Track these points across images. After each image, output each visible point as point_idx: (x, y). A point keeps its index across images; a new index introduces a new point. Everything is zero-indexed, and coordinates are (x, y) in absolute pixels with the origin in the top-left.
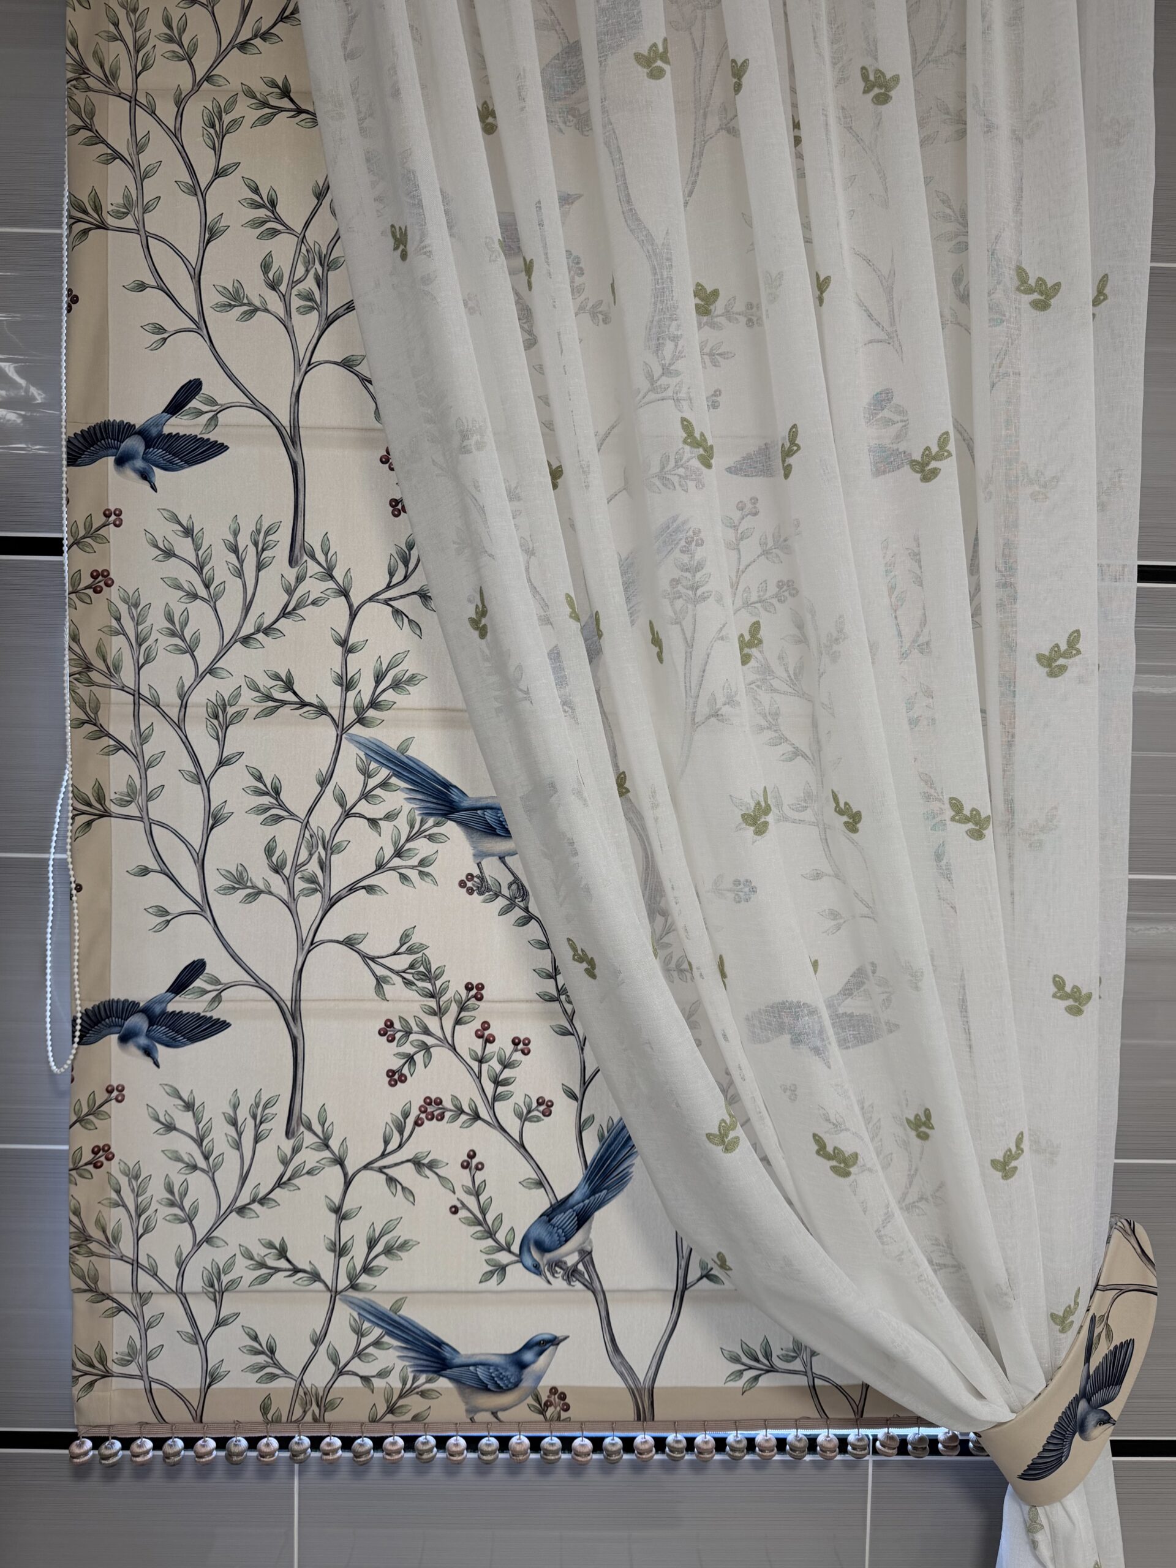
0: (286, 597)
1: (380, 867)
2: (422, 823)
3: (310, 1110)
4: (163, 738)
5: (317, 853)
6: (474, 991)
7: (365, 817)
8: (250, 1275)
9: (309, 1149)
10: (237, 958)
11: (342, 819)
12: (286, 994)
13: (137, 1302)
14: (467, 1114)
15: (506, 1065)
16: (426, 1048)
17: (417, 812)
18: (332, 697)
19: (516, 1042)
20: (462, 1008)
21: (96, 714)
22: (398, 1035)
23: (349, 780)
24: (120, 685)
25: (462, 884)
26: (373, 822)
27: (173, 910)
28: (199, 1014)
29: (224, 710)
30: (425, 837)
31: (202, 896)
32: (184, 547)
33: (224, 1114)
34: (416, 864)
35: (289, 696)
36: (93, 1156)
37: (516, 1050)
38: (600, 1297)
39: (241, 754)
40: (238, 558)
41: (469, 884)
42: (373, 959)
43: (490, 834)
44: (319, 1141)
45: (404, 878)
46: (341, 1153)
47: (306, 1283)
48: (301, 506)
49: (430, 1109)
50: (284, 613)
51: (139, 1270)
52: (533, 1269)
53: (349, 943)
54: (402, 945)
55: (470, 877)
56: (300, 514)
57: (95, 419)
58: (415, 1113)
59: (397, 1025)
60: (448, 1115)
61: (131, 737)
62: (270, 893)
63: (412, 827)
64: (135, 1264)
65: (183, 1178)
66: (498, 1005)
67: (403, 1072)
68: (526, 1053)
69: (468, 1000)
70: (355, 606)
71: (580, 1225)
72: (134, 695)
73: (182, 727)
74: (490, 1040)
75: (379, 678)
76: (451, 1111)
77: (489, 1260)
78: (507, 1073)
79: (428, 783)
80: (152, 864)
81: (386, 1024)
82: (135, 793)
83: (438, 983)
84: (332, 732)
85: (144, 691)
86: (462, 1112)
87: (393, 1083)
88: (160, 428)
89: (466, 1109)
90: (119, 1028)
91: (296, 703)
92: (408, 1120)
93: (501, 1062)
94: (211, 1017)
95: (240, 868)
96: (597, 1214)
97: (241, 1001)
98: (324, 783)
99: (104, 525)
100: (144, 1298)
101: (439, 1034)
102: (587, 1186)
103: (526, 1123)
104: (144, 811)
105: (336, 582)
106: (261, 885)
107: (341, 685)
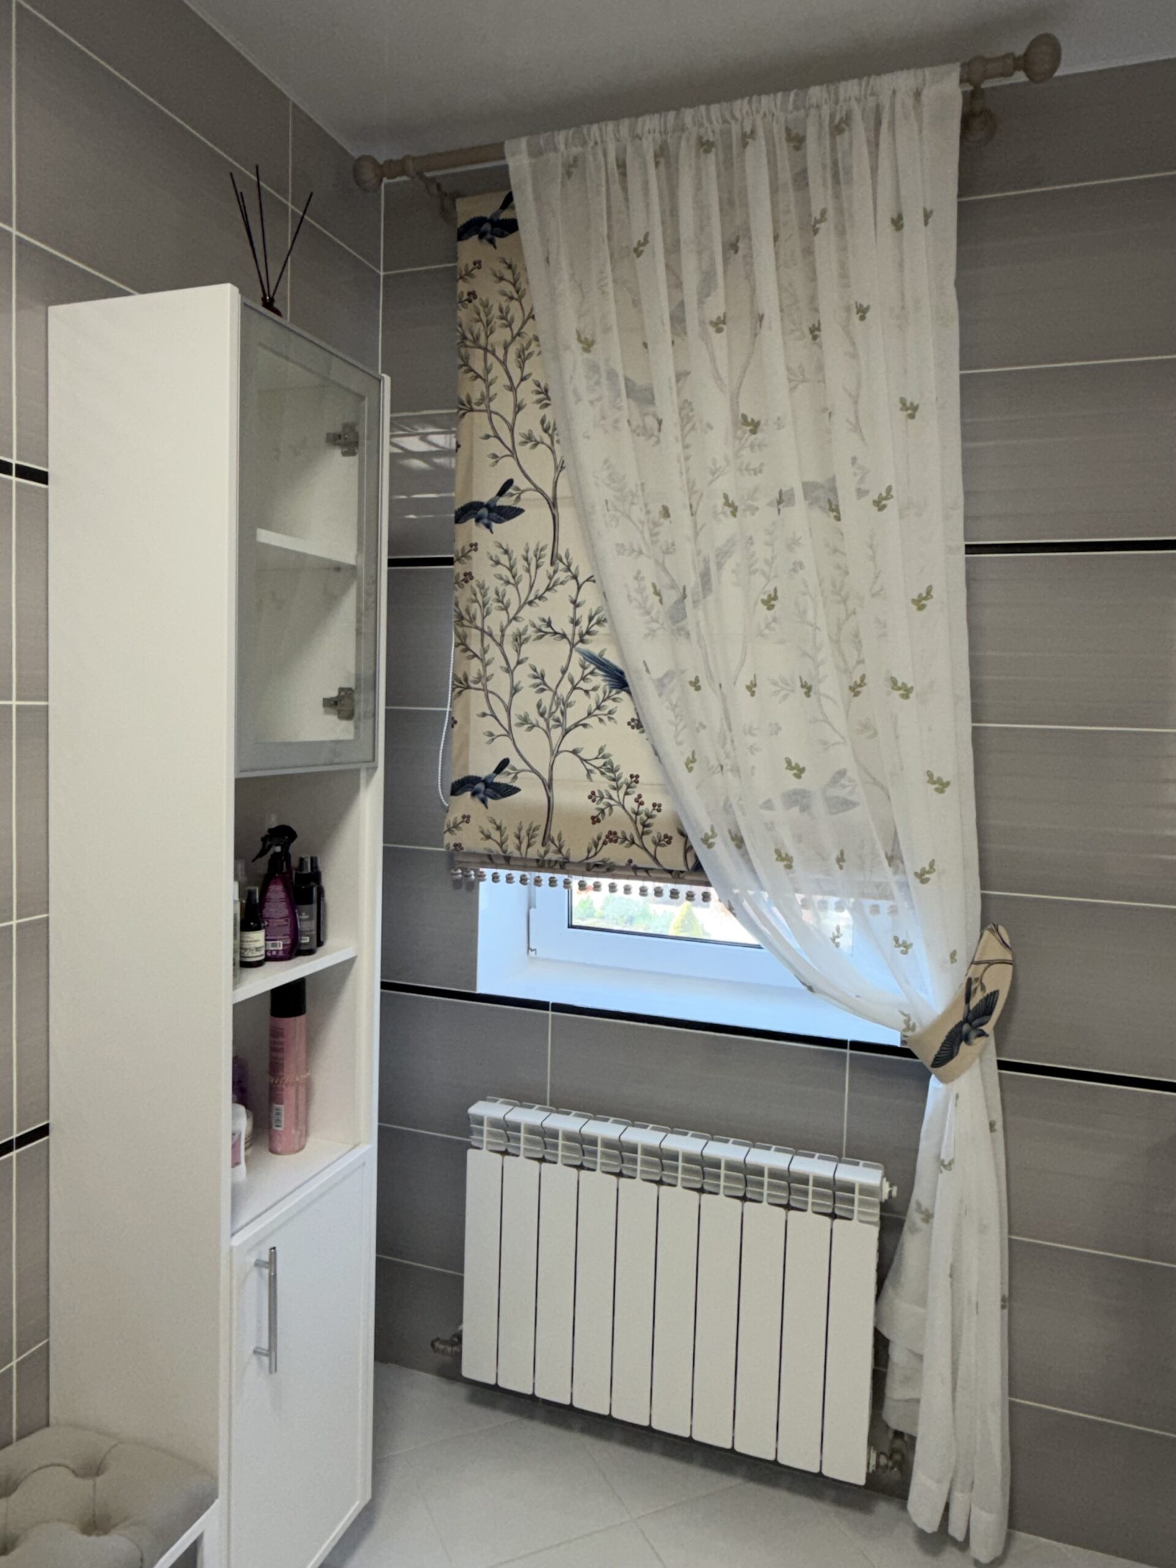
0: (548, 581)
1: (590, 714)
2: (610, 692)
3: (554, 833)
4: (494, 652)
5: (560, 707)
6: (634, 779)
7: (583, 689)
9: (552, 853)
10: (523, 758)
11: (572, 690)
12: (546, 777)
14: (629, 841)
15: (649, 816)
16: (610, 806)
18: (568, 629)
19: (654, 805)
20: (629, 786)
21: (465, 640)
22: (598, 799)
23: (575, 671)
24: (476, 626)
25: (629, 724)
26: (587, 692)
27: (496, 733)
29: (520, 637)
30: (611, 699)
31: (509, 727)
32: (504, 559)
33: (514, 833)
34: (607, 713)
35: (549, 630)
36: (454, 847)
37: (654, 809)
39: (527, 658)
40: (528, 563)
41: (633, 724)
42: (586, 761)
44: (557, 849)
45: (601, 720)
46: (567, 855)
48: (556, 537)
49: (611, 837)
50: (548, 589)
53: (575, 752)
54: (600, 754)
55: (633, 720)
56: (556, 540)
57: (466, 501)
58: (603, 838)
59: (597, 794)
60: (619, 840)
61: (480, 651)
62: (539, 727)
63: (605, 694)
66: (646, 786)
67: (599, 817)
68: (659, 811)
69: (632, 783)
70: (580, 584)
72: (481, 631)
73: (502, 645)
74: (642, 804)
75: (591, 619)
76: (621, 838)
78: (649, 821)
80: (488, 711)
81: (591, 793)
82: (481, 678)
83: (617, 774)
84: (568, 647)
85: (486, 629)
86: (626, 839)
87: (594, 823)
89: (629, 838)
91: (552, 633)
92: (599, 841)
93: (646, 815)
95: (526, 714)
97: (525, 779)
98: (564, 672)
99: (470, 551)
101: (617, 799)
104: (485, 685)
105: (572, 573)
106: (535, 723)
107: (573, 623)
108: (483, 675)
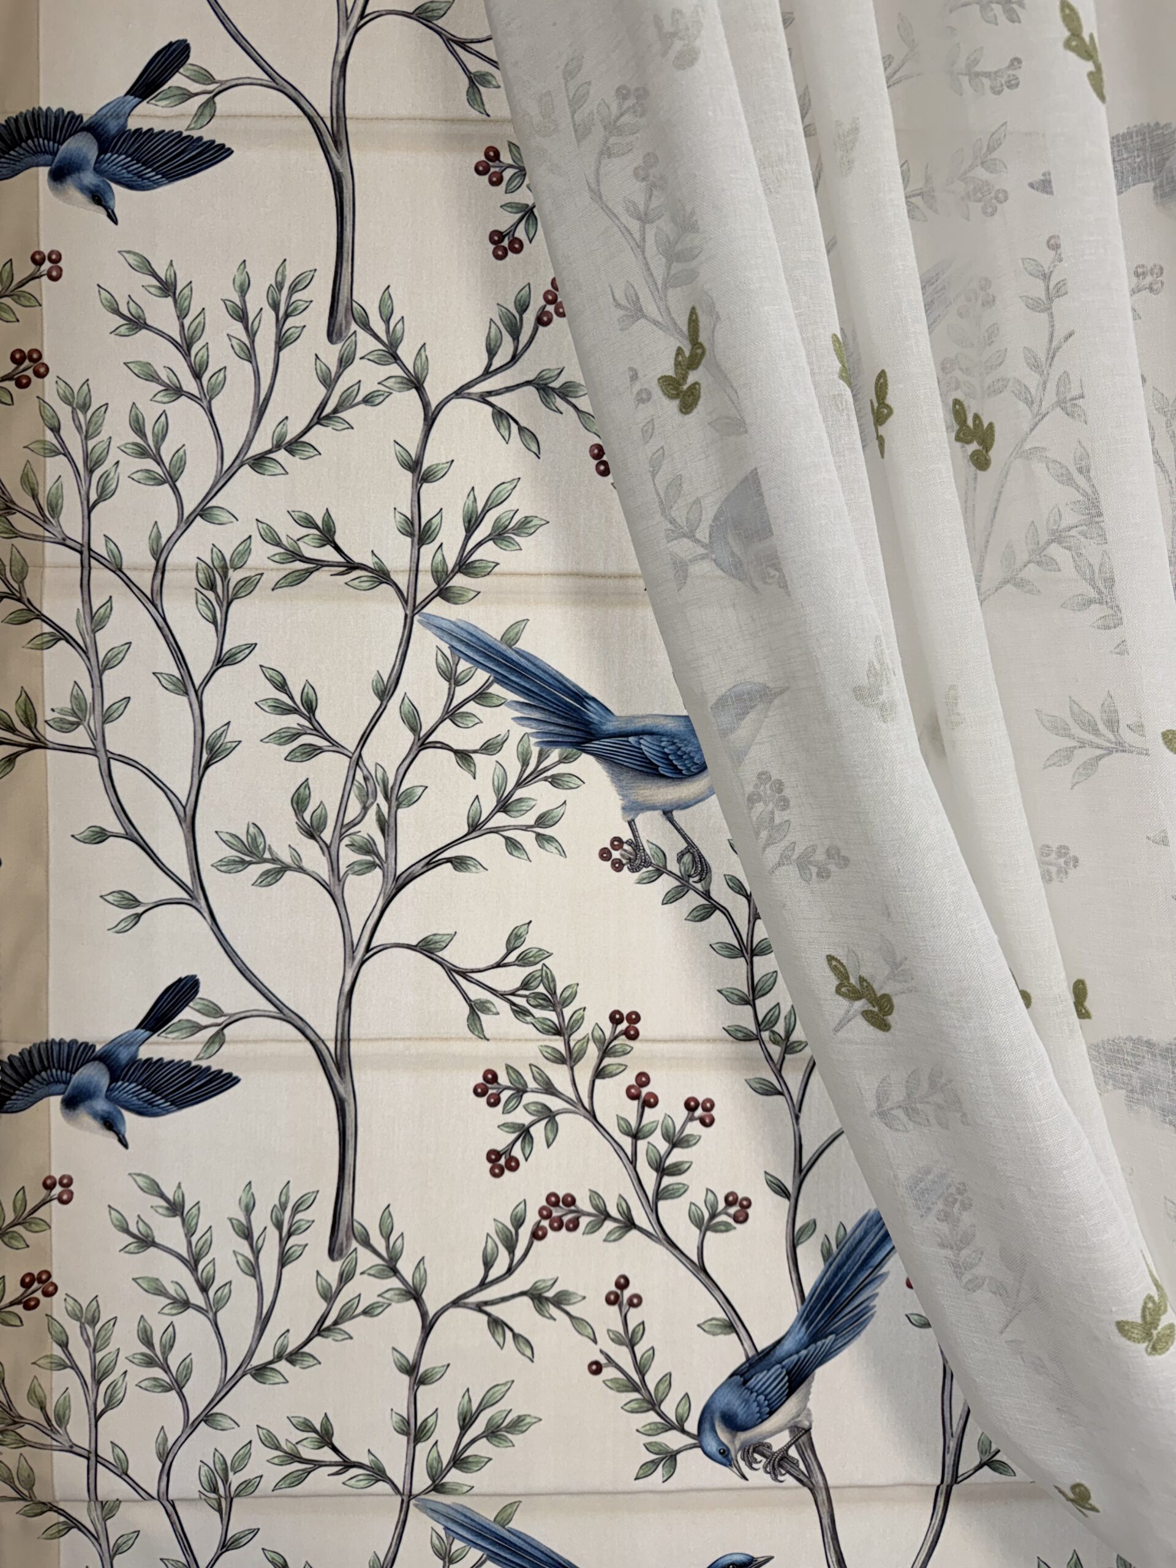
0: (322, 391)
1: (475, 827)
2: (542, 757)
3: (366, 1214)
4: (128, 621)
5: (374, 807)
6: (624, 1025)
7: (451, 749)
8: (275, 1474)
9: (365, 1276)
10: (248, 974)
11: (414, 752)
12: (326, 1029)
13: (97, 1513)
14: (615, 1220)
15: (676, 1141)
16: (549, 1115)
17: (533, 740)
18: (397, 554)
19: (691, 1105)
20: (606, 1051)
21: (21, 582)
22: (505, 1095)
23: (425, 688)
24: (60, 537)
25: (605, 855)
26: (464, 757)
27: (147, 897)
28: (189, 1063)
29: (225, 576)
30: (545, 779)
31: (192, 874)
32: (159, 311)
33: (230, 1219)
34: (532, 823)
35: (328, 554)
36: (22, 1290)
37: (691, 1119)
38: (822, 1497)
39: (253, 646)
40: (246, 328)
41: (616, 855)
42: (464, 974)
43: (647, 774)
44: (381, 1262)
45: (513, 845)
46: (417, 1281)
47: (362, 1484)
48: (347, 245)
49: (556, 1213)
50: (320, 418)
51: (100, 1467)
52: (719, 1457)
53: (427, 948)
54: (508, 952)
55: (617, 843)
56: (347, 256)
58: (532, 1218)
59: (503, 1079)
60: (584, 1221)
61: (78, 620)
62: (301, 870)
63: (525, 763)
64: (93, 1458)
65: (167, 1320)
66: (662, 1046)
67: (513, 1153)
68: (707, 1122)
69: (615, 1038)
70: (434, 404)
71: (792, 1389)
72: (81, 553)
73: (158, 602)
74: (650, 1102)
75: (471, 524)
76: (589, 1214)
77: (650, 1443)
78: (677, 1156)
79: (551, 693)
80: (113, 825)
81: (485, 1077)
82: (84, 711)
83: (568, 1012)
84: (398, 612)
85: (98, 546)
86: (607, 1216)
87: (497, 1172)
88: (122, 121)
89: (613, 1212)
90: (63, 1086)
91: (338, 565)
92: (521, 1231)
93: (667, 1136)
94: (208, 1068)
95: (252, 830)
96: (819, 1372)
97: (255, 1042)
98: (385, 693)
99: (33, 277)
100: (108, 1509)
101: (570, 1093)
102: (803, 1329)
103: (709, 1234)
104: (99, 738)
105: (403, 367)
106: (286, 858)
107: (411, 535)
108: (89, 700)
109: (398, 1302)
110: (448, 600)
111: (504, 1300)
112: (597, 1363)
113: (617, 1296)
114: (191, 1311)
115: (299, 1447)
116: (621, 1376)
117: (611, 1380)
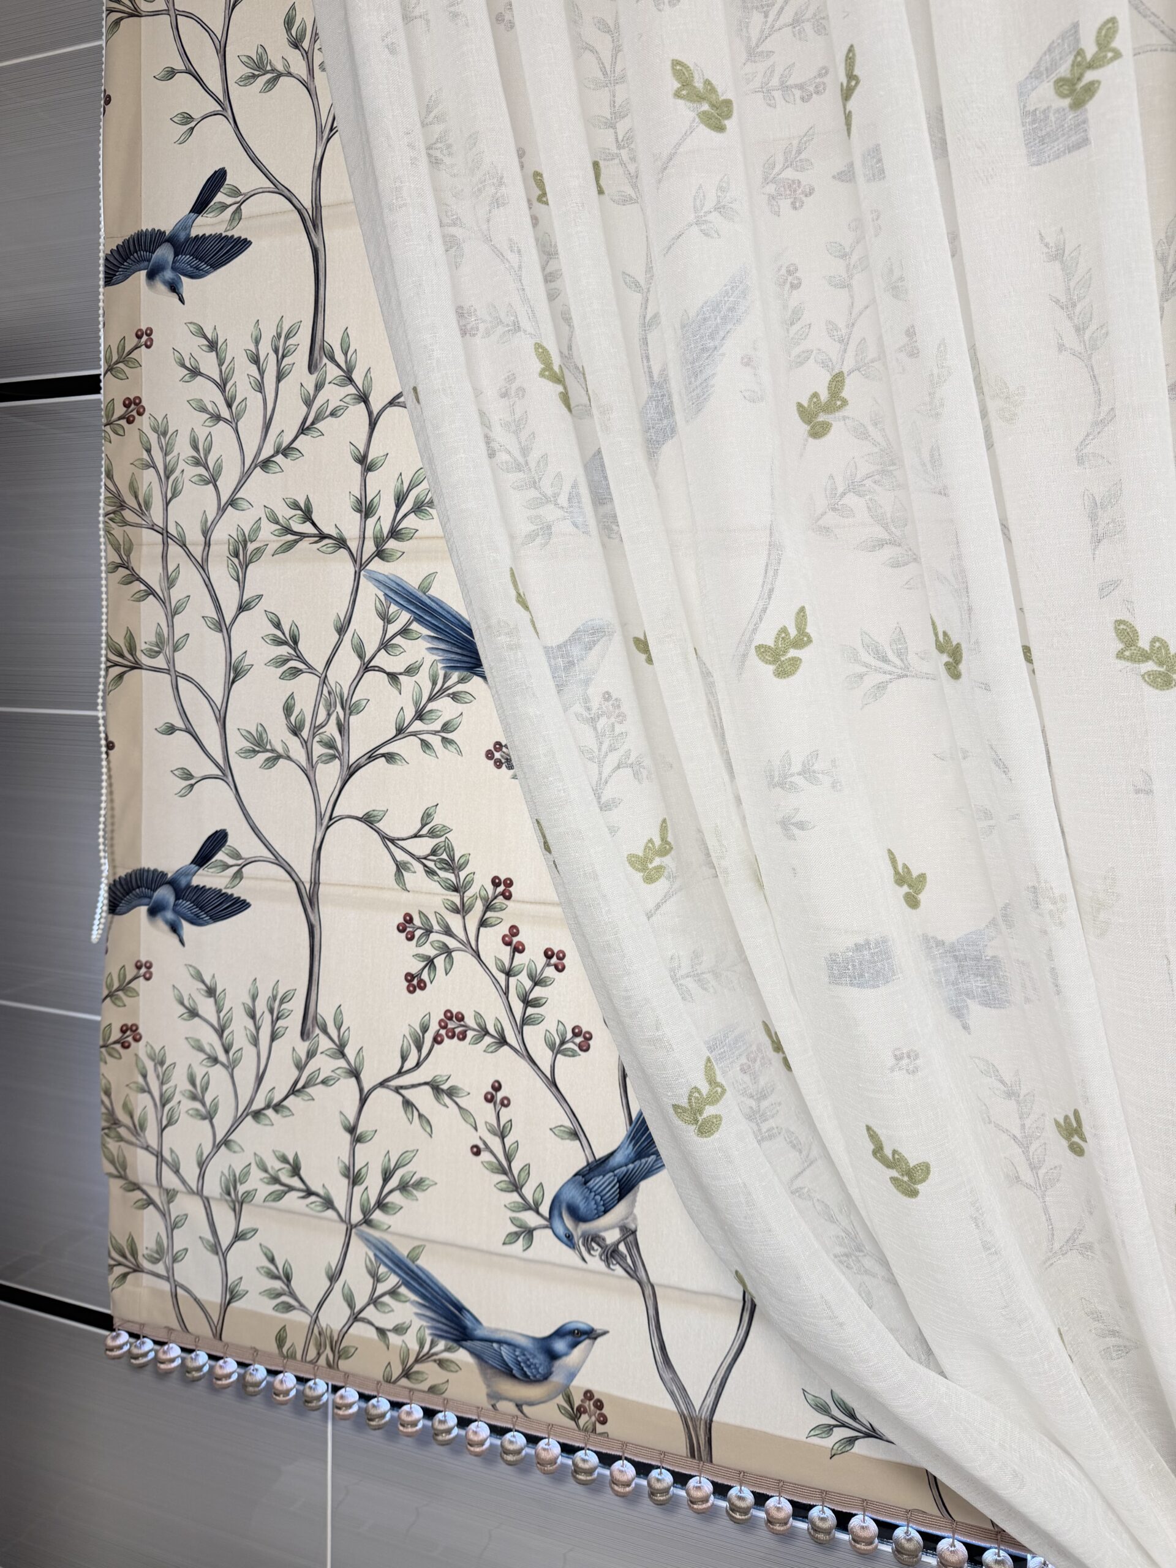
0: (305, 410)
1: (401, 731)
2: (446, 678)
3: (326, 1010)
4: (189, 582)
5: (335, 713)
6: (501, 888)
7: (384, 672)
8: (265, 1190)
9: (323, 1055)
10: (256, 830)
11: (361, 673)
12: (305, 874)
13: (164, 1198)
14: (493, 1036)
15: (537, 981)
16: (447, 951)
17: (440, 665)
18: (350, 525)
19: (548, 954)
20: (488, 907)
21: (128, 556)
22: (418, 933)
23: (368, 628)
24: (151, 524)
25: (489, 755)
26: (393, 677)
27: (197, 773)
29: (245, 547)
30: (448, 695)
31: (224, 758)
32: (209, 363)
33: (244, 1004)
34: (439, 728)
35: (308, 528)
36: (121, 1034)
37: (548, 965)
38: (648, 1291)
39: (260, 597)
40: (259, 369)
41: (497, 755)
42: (392, 841)
44: (335, 1047)
45: (425, 745)
46: (357, 1064)
47: (320, 1208)
48: (321, 300)
49: (451, 1025)
50: (303, 430)
51: (164, 1164)
52: (565, 1239)
53: (368, 820)
54: (423, 826)
55: (500, 745)
56: (320, 309)
58: (434, 1027)
59: (417, 921)
60: (470, 1034)
61: (160, 581)
62: (289, 758)
63: (434, 683)
64: (159, 1156)
65: (205, 1070)
66: (528, 906)
67: (422, 977)
68: (560, 969)
69: (496, 898)
70: (375, 413)
71: (622, 1195)
72: (162, 534)
73: (205, 567)
74: (519, 949)
75: (400, 501)
76: (474, 1030)
77: (514, 1218)
78: (537, 992)
79: (453, 630)
80: (179, 723)
81: (405, 919)
82: (165, 643)
83: (463, 874)
84: (350, 568)
85: (172, 530)
86: (487, 1033)
87: (411, 990)
88: (187, 231)
89: (492, 1030)
91: (314, 536)
92: (426, 1035)
93: (531, 977)
95: (260, 728)
96: (644, 1185)
97: (262, 879)
98: (341, 630)
99: (136, 347)
100: (171, 1195)
101: (462, 935)
102: (631, 1147)
103: (559, 1056)
104: (171, 661)
105: (356, 387)
106: (280, 749)
107: (360, 511)
108: (166, 636)
109: (345, 1078)
110: (383, 559)
111: (413, 1086)
112: (476, 1146)
113: (493, 1097)
114: (218, 1066)
115: (280, 1173)
116: (494, 1160)
117: (487, 1162)
